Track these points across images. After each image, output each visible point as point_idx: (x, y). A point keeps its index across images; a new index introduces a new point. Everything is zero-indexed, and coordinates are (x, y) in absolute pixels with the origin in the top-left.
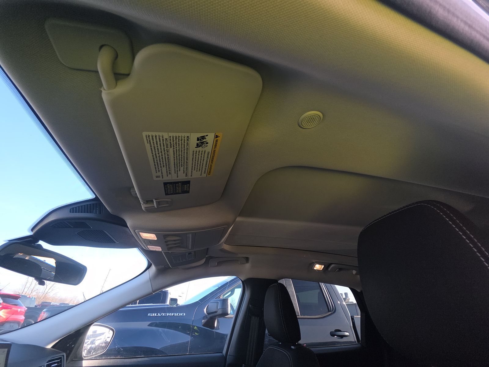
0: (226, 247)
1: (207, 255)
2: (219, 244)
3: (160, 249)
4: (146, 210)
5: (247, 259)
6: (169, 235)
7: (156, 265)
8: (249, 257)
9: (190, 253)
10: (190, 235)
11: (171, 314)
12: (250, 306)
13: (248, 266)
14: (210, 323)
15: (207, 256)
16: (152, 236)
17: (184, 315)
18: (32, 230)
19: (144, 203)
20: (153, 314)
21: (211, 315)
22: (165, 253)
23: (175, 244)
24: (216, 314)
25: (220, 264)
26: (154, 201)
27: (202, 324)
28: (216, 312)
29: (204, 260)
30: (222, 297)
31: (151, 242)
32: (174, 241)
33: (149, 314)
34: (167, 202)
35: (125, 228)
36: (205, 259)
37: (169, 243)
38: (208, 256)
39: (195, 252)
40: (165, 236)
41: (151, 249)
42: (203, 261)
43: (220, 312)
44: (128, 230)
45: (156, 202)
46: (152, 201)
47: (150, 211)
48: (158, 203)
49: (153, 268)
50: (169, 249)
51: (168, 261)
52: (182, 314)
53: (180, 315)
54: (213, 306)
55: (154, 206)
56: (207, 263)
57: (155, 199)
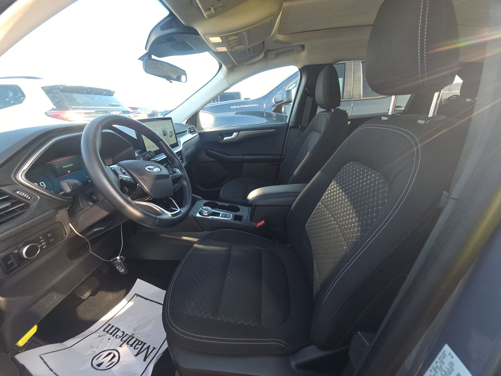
0: (280, 37)
1: (264, 48)
2: (271, 35)
3: (225, 49)
4: (208, 17)
5: (303, 47)
6: (229, 36)
7: (226, 65)
8: (304, 44)
9: (249, 50)
10: (245, 33)
11: (247, 105)
12: (306, 89)
13: (304, 53)
14: (278, 109)
15: (264, 50)
16: (217, 40)
17: (257, 105)
18: (146, 49)
19: (205, 12)
20: (234, 107)
21: (278, 104)
22: (230, 52)
23: (235, 43)
24: (282, 102)
25: (277, 55)
26: (212, 8)
27: (273, 111)
28: (282, 101)
29: (263, 54)
30: (287, 89)
31: (217, 45)
32: (234, 40)
33: (231, 107)
34: (221, 6)
35: (198, 36)
36: (263, 52)
37: (231, 42)
38: (266, 49)
39: (253, 47)
40: (227, 37)
41: (219, 51)
42: (262, 56)
43: (285, 100)
44: (201, 38)
45: (213, 9)
46: (210, 9)
47: (210, 17)
48: (215, 9)
49: (224, 67)
50: (232, 48)
51: (234, 59)
52: (255, 105)
53: (254, 106)
54: (280, 96)
55: (212, 12)
56: (266, 57)
57: (212, 6)
